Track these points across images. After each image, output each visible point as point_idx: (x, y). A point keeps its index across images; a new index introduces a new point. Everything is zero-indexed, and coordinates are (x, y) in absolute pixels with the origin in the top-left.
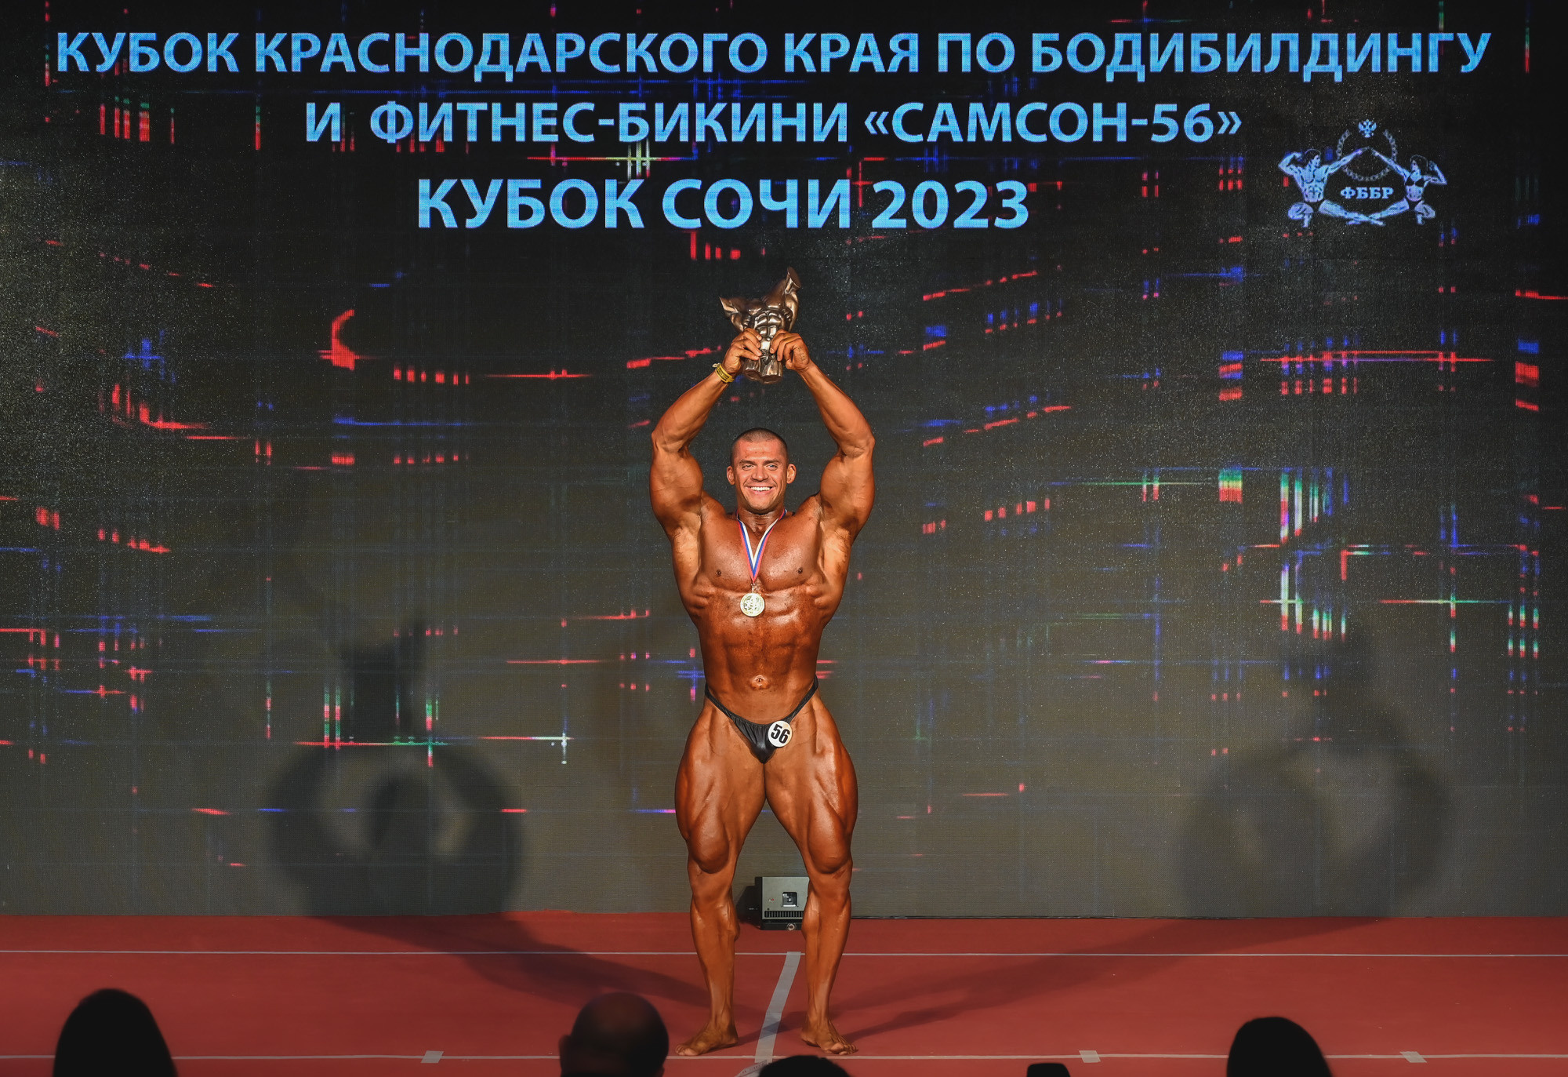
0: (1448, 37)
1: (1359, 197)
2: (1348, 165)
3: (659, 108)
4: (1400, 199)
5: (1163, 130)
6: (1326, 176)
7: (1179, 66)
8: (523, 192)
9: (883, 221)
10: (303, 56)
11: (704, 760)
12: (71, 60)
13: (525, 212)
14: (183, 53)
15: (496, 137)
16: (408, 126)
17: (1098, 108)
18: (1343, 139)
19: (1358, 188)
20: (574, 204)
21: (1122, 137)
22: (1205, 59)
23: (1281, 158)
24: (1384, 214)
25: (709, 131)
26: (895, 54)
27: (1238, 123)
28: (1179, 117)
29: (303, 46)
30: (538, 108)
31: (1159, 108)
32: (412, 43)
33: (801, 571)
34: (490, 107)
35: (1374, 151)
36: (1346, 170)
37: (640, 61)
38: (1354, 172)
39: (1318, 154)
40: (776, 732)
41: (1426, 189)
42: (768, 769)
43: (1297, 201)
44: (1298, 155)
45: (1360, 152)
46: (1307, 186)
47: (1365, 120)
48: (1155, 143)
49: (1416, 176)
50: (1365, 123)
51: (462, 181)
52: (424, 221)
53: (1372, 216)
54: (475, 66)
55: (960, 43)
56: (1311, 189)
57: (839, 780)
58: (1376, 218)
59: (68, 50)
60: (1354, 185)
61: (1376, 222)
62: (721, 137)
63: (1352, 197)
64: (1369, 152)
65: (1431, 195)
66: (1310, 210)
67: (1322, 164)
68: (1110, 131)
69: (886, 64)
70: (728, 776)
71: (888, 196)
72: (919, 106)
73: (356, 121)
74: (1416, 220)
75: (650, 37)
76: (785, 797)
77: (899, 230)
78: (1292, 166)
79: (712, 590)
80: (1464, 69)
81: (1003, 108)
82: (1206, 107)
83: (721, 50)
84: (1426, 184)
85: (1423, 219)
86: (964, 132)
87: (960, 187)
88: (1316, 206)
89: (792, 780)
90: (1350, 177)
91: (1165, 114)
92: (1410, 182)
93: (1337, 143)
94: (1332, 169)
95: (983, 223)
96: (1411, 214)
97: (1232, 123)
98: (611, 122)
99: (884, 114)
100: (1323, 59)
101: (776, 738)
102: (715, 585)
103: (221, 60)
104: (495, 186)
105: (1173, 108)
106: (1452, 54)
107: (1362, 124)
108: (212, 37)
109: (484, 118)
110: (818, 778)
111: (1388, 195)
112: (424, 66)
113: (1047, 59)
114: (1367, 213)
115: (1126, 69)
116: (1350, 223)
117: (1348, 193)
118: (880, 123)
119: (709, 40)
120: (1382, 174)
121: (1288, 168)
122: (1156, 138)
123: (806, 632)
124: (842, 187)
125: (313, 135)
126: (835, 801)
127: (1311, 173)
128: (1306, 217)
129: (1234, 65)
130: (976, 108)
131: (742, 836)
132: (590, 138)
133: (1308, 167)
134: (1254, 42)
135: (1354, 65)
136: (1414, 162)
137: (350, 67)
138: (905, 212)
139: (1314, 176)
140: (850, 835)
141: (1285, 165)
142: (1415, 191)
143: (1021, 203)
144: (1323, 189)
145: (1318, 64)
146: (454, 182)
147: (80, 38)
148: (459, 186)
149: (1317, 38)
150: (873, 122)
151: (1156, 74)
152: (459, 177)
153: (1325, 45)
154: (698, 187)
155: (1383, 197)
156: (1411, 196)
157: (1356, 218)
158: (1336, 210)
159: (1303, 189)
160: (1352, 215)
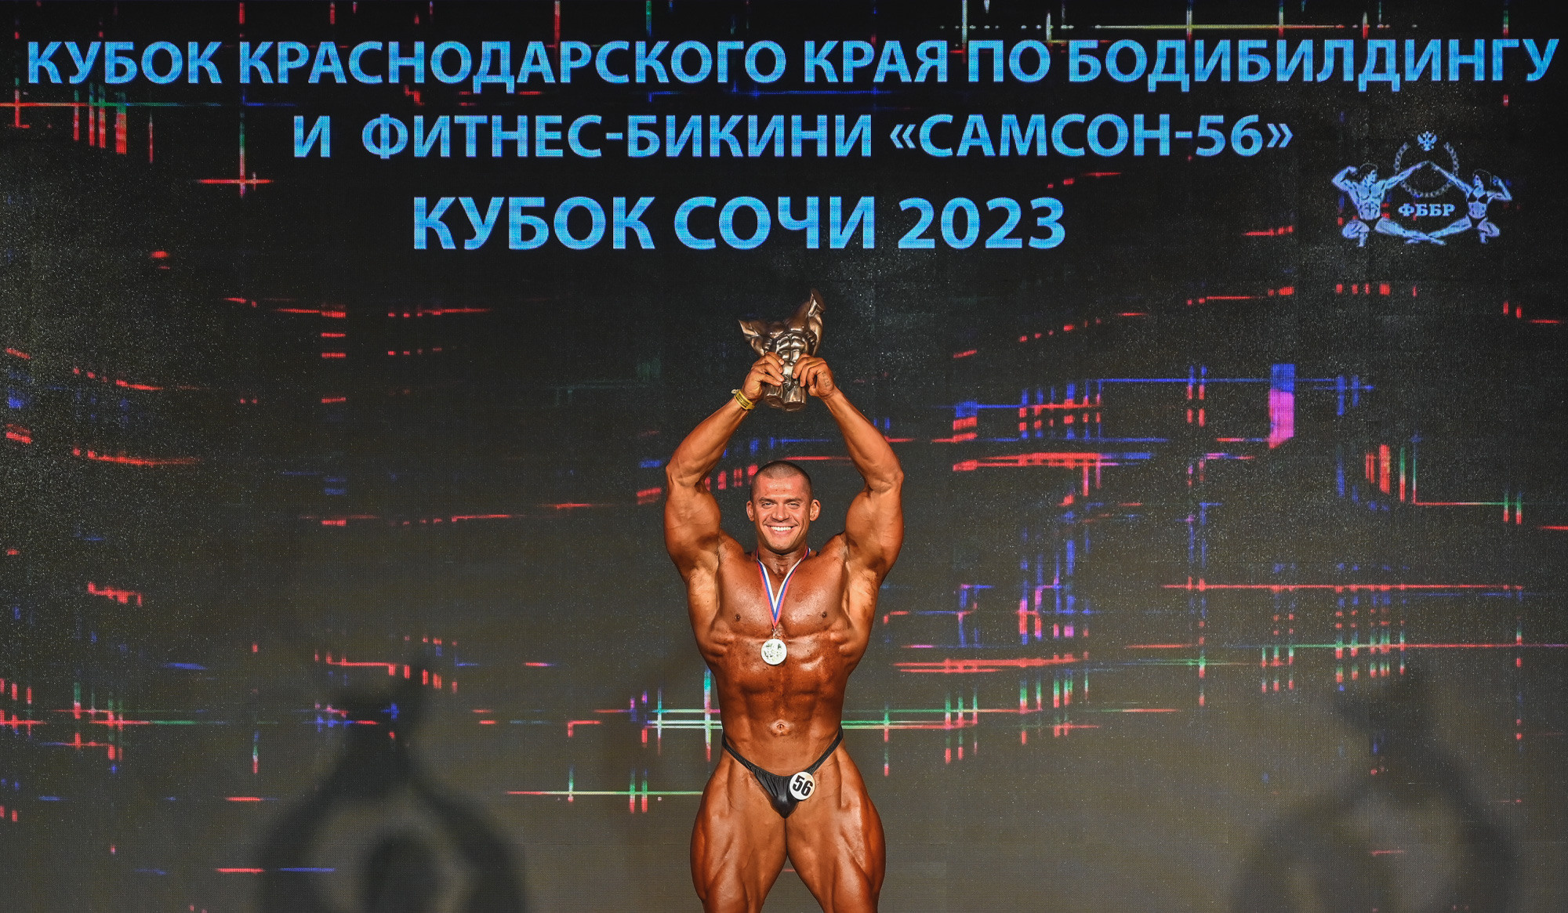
0: (1515, 43)
1: (1418, 214)
2: (1407, 180)
3: (671, 119)
4: (1463, 216)
5: (1209, 143)
6: (1383, 192)
7: (1226, 76)
8: (526, 211)
9: (911, 241)
10: (291, 67)
11: (722, 815)
12: (42, 71)
13: (528, 232)
14: (162, 63)
15: (497, 151)
16: (402, 141)
17: (1139, 118)
18: (1401, 152)
20: (580, 223)
21: (1165, 150)
22: (1254, 68)
23: (1335, 172)
24: (1445, 232)
25: (724, 145)
26: (922, 63)
27: (1289, 136)
28: (1226, 129)
29: (290, 56)
30: (541, 120)
31: (1205, 119)
32: (406, 51)
33: (825, 615)
34: (490, 120)
35: (1434, 165)
36: (1404, 186)
37: (650, 71)
38: (1413, 187)
39: (1375, 168)
40: (798, 784)
41: (1489, 207)
42: (790, 824)
43: (1351, 219)
44: (1353, 170)
45: (1419, 166)
46: (1362, 202)
47: (1425, 132)
48: (1200, 157)
49: (1479, 192)
51: (460, 199)
52: (420, 244)
53: (1431, 234)
54: (474, 77)
55: (991, 51)
56: (1367, 206)
57: (866, 836)
58: (1436, 237)
59: (39, 60)
60: (1412, 201)
61: (1436, 241)
62: (736, 151)
63: (1411, 215)
64: (1429, 166)
65: (1495, 212)
66: (1366, 229)
67: (1378, 179)
68: (1152, 145)
69: (913, 75)
70: (748, 831)
71: (914, 215)
72: (948, 118)
73: (346, 136)
74: (1479, 239)
75: (660, 46)
76: (808, 854)
77: (928, 250)
78: (1347, 181)
79: (731, 637)
80: (1530, 78)
81: (1037, 121)
82: (1254, 118)
83: (736, 58)
84: (1489, 200)
85: (1487, 238)
86: (996, 147)
87: (992, 204)
88: (1371, 224)
89: (816, 836)
90: (1409, 193)
91: (1211, 126)
92: (1473, 198)
93: (1395, 157)
94: (1390, 183)
95: (1017, 244)
96: (1473, 232)
97: (1283, 134)
98: (619, 136)
99: (910, 128)
100: (1380, 68)
101: (798, 790)
102: (735, 631)
103: (202, 71)
104: (496, 203)
105: (1220, 119)
106: (1517, 61)
107: (1422, 136)
108: (193, 48)
109: (484, 132)
110: (843, 834)
111: (1449, 213)
112: (419, 77)
113: (1084, 68)
114: (1427, 231)
115: (1169, 78)
116: (1409, 242)
117: (1406, 210)
118: (906, 135)
119: (723, 47)
120: (1443, 189)
121: (1342, 183)
122: (1201, 151)
123: (830, 680)
124: (867, 203)
125: (301, 151)
126: (862, 859)
127: (1367, 189)
128: (1362, 235)
129: (1284, 75)
130: (1009, 119)
131: (762, 896)
132: (596, 153)
133: (1363, 183)
134: (1306, 46)
135: (1412, 77)
136: (1477, 176)
137: (341, 79)
138: (934, 231)
139: (1370, 192)
140: (878, 894)
141: (1338, 181)
142: (1478, 210)
143: (1058, 221)
144: (1379, 205)
145: (1373, 72)
146: (452, 199)
147: (53, 47)
148: (457, 204)
149: (1373, 45)
150: (900, 136)
151: (1201, 83)
152: (457, 194)
153: (1381, 52)
154: (713, 205)
155: (1444, 215)
156: (1473, 213)
157: (1413, 236)
158: (1396, 229)
159: (1358, 206)
160: (1411, 234)
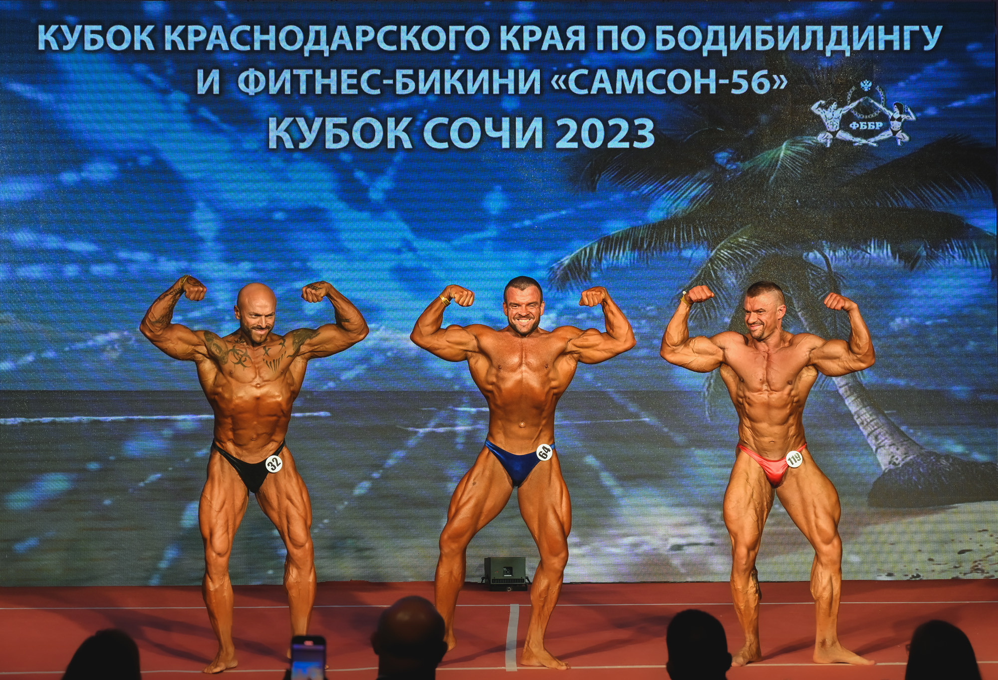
0: (917, 28)
1: (861, 128)
2: (854, 108)
3: (422, 73)
4: (887, 129)
5: (738, 86)
6: (841, 115)
7: (748, 47)
8: (336, 126)
9: (562, 144)
10: (196, 40)
12: (47, 43)
13: (337, 139)
14: (119, 38)
15: (318, 90)
16: (262, 84)
17: (697, 73)
18: (851, 92)
19: (860, 123)
20: (368, 133)
21: (713, 90)
22: (765, 42)
23: (813, 103)
25: (453, 87)
26: (569, 39)
27: (785, 83)
28: (749, 78)
29: (196, 34)
30: (345, 73)
31: (736, 73)
32: (265, 31)
34: (314, 72)
35: (869, 98)
36: (853, 112)
37: (409, 43)
38: (859, 112)
39: (834, 101)
41: (903, 123)
43: (822, 131)
44: (823, 102)
45: (861, 100)
46: (829, 121)
47: (865, 80)
48: (734, 94)
49: (897, 116)
50: (865, 82)
51: (297, 119)
52: (273, 145)
53: (869, 140)
54: (305, 47)
55: (611, 32)
56: (831, 123)
58: (872, 142)
59: (45, 36)
60: (858, 120)
61: (872, 144)
62: (460, 91)
63: (857, 128)
64: (867, 99)
66: (832, 137)
67: (838, 108)
68: (705, 87)
69: (565, 46)
72: (586, 72)
73: (228, 82)
74: (897, 143)
75: (416, 28)
77: (574, 149)
78: (819, 109)
80: (927, 48)
81: (638, 73)
82: (765, 72)
83: (460, 36)
84: (903, 120)
85: (901, 142)
86: (614, 88)
87: (611, 122)
88: (834, 133)
90: (856, 116)
91: (739, 76)
92: (893, 119)
93: (847, 94)
94: (845, 110)
95: (626, 145)
96: (893, 139)
98: (391, 82)
99: (563, 77)
100: (838, 42)
103: (143, 43)
104: (318, 121)
105: (745, 72)
106: (918, 39)
107: (863, 82)
108: (137, 28)
109: (311, 79)
111: (879, 127)
112: (272, 46)
113: (665, 42)
114: (866, 138)
115: (715, 48)
117: (854, 126)
118: (561, 83)
119: (453, 29)
120: (876, 114)
121: (817, 110)
122: (734, 91)
124: (537, 124)
125: (202, 90)
127: (831, 114)
128: (828, 140)
129: (782, 46)
130: (621, 74)
132: (378, 92)
133: (829, 109)
134: (795, 30)
135: (857, 46)
136: (895, 106)
137: (225, 47)
138: (577, 138)
139: (833, 115)
141: (814, 107)
142: (896, 125)
143: (650, 132)
144: (838, 122)
145: (835, 45)
146: (292, 119)
147: (53, 28)
148: (295, 121)
149: (834, 28)
150: (557, 82)
151: (734, 51)
152: (295, 116)
153: (839, 33)
154: (447, 123)
155: (876, 128)
156: (893, 127)
157: (860, 141)
158: (847, 136)
159: (826, 123)
160: (858, 139)
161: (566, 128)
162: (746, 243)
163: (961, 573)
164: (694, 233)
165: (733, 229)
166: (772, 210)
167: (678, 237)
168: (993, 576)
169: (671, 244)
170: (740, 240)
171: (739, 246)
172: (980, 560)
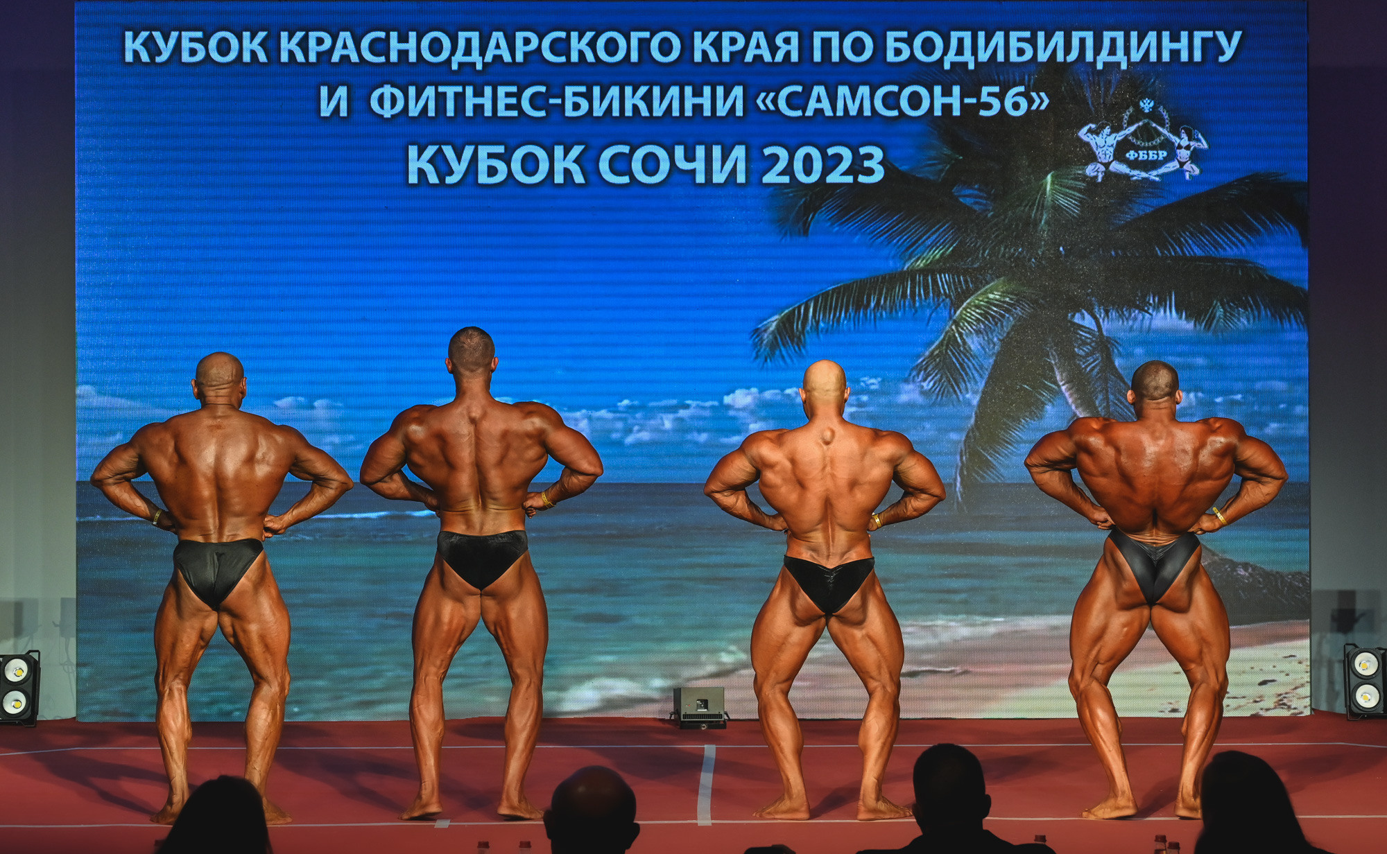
0: (1209, 34)
1: (1141, 158)
2: (1134, 134)
3: (596, 91)
4: (1174, 160)
5: (988, 106)
6: (1115, 142)
7: (1001, 57)
8: (490, 156)
9: (770, 178)
10: (319, 50)
12: (136, 54)
13: (492, 171)
14: (224, 47)
15: (469, 112)
16: (400, 105)
17: (938, 90)
18: (1128, 113)
19: (1139, 152)
20: (530, 164)
21: (956, 112)
22: (1021, 52)
23: (1080, 128)
25: (635, 107)
26: (778, 48)
27: (1046, 101)
28: (1001, 96)
29: (319, 40)
30: (502, 91)
31: (985, 90)
32: (403, 39)
34: (464, 90)
35: (1151, 122)
36: (1130, 138)
37: (581, 53)
38: (1137, 139)
39: (1107, 125)
41: (1192, 153)
43: (1092, 161)
44: (1093, 126)
45: (1141, 124)
46: (1100, 150)
47: (1145, 99)
48: (982, 117)
49: (1185, 142)
51: (443, 147)
52: (413, 179)
53: (1150, 173)
54: (453, 58)
55: (830, 40)
56: (1103, 152)
58: (1153, 175)
59: (133, 45)
60: (1137, 149)
61: (1154, 178)
62: (645, 113)
63: (1135, 159)
64: (1148, 123)
66: (1102, 168)
67: (1111, 133)
68: (947, 108)
69: (773, 56)
72: (799, 89)
74: (1184, 176)
75: (589, 35)
77: (784, 184)
78: (1089, 134)
80: (1222, 59)
81: (864, 90)
82: (1022, 89)
83: (644, 45)
84: (1192, 148)
85: (1190, 176)
86: (834, 108)
87: (831, 151)
88: (1107, 165)
90: (1134, 143)
91: (990, 94)
92: (1180, 147)
93: (1123, 117)
94: (1120, 136)
95: (849, 179)
96: (1180, 172)
97: (1042, 101)
98: (559, 101)
99: (772, 95)
100: (1112, 51)
103: (253, 53)
104: (468, 152)
105: (996, 89)
106: (1210, 47)
107: (1143, 102)
108: (246, 36)
109: (460, 98)
111: (1163, 157)
112: (412, 57)
113: (898, 52)
114: (1147, 171)
115: (959, 59)
117: (1132, 155)
118: (768, 102)
119: (635, 36)
120: (1158, 140)
121: (1086, 136)
122: (983, 113)
124: (739, 152)
125: (326, 112)
127: (1103, 140)
128: (1099, 174)
129: (1043, 57)
130: (843, 91)
132: (542, 114)
133: (1101, 135)
134: (1059, 37)
135: (1136, 56)
136: (1183, 131)
137: (354, 58)
138: (789, 170)
139: (1106, 142)
141: (1083, 133)
142: (1184, 154)
143: (879, 163)
144: (1112, 151)
145: (1108, 55)
146: (436, 147)
147: (144, 34)
148: (440, 151)
149: (1107, 36)
150: (763, 101)
151: (983, 63)
152: (440, 144)
153: (1113, 41)
154: (627, 151)
155: (1159, 159)
156: (1180, 157)
157: (1138, 174)
158: (1122, 168)
159: (1097, 153)
160: (1135, 172)
161: (775, 158)
162: (997, 300)
163: (1262, 709)
164: (933, 289)
165: (981, 283)
166: (1030, 260)
167: (913, 292)
168: (1301, 713)
169: (904, 302)
170: (991, 296)
171: (990, 302)
172: (1286, 693)
